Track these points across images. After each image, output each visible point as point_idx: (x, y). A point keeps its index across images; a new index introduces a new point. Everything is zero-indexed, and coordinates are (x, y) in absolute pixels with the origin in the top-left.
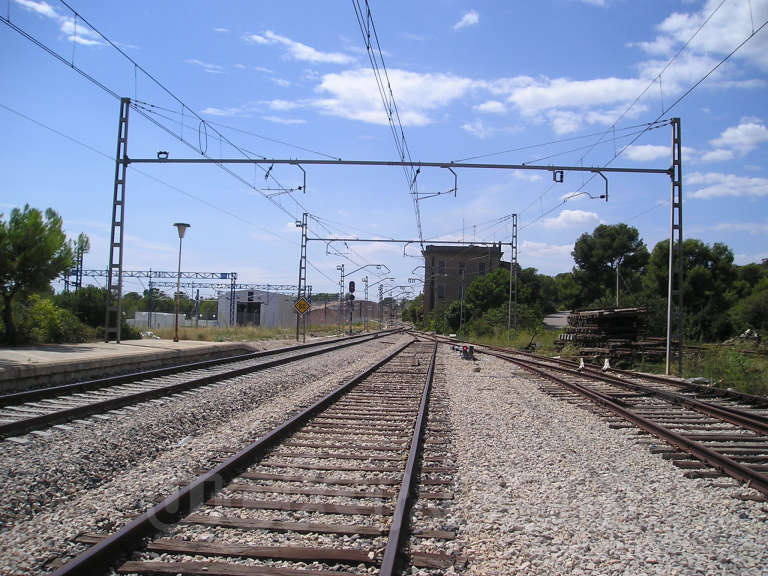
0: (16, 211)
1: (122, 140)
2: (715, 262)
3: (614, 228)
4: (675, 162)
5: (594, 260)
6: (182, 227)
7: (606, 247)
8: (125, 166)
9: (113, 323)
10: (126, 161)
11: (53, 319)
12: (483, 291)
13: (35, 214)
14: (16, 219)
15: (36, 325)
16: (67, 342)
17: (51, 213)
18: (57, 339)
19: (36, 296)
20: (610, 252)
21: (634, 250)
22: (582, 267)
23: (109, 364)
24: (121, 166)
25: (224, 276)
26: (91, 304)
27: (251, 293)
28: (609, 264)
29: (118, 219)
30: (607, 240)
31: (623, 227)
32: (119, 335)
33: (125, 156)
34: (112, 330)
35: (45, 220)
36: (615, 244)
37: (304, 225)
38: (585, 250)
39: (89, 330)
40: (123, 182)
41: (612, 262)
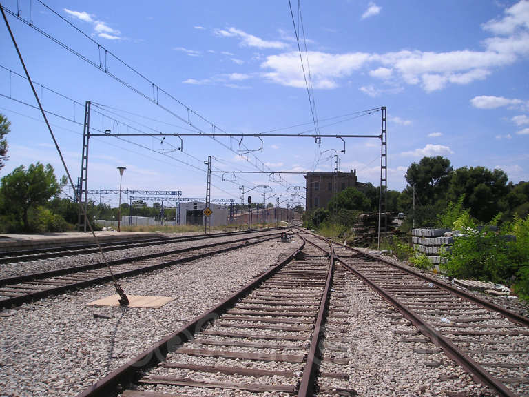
0: (32, 165)
1: (87, 124)
2: (495, 181)
3: (433, 159)
4: (383, 131)
5: (419, 180)
6: (122, 169)
7: (427, 172)
8: (88, 138)
9: (82, 222)
10: (89, 135)
11: (50, 220)
12: (339, 202)
13: (41, 167)
14: (32, 169)
15: (42, 223)
16: (58, 232)
17: (49, 166)
18: (52, 229)
19: (41, 207)
20: (429, 175)
21: (447, 174)
22: (412, 185)
23: (64, 241)
24: (86, 138)
25: (173, 193)
26: (73, 212)
27: (195, 204)
28: (430, 183)
29: (85, 167)
30: (428, 167)
31: (439, 158)
32: (85, 228)
33: (88, 133)
34: (82, 225)
35: (45, 169)
36: (433, 170)
37: (209, 163)
38: (414, 174)
39: (70, 225)
40: (87, 146)
41: (432, 181)
